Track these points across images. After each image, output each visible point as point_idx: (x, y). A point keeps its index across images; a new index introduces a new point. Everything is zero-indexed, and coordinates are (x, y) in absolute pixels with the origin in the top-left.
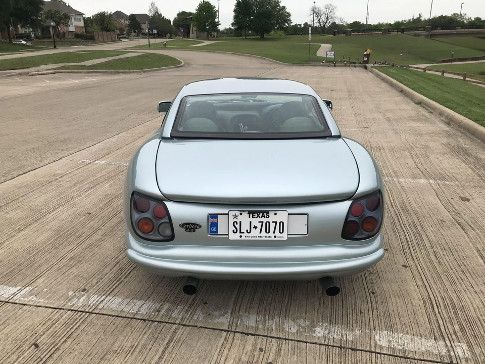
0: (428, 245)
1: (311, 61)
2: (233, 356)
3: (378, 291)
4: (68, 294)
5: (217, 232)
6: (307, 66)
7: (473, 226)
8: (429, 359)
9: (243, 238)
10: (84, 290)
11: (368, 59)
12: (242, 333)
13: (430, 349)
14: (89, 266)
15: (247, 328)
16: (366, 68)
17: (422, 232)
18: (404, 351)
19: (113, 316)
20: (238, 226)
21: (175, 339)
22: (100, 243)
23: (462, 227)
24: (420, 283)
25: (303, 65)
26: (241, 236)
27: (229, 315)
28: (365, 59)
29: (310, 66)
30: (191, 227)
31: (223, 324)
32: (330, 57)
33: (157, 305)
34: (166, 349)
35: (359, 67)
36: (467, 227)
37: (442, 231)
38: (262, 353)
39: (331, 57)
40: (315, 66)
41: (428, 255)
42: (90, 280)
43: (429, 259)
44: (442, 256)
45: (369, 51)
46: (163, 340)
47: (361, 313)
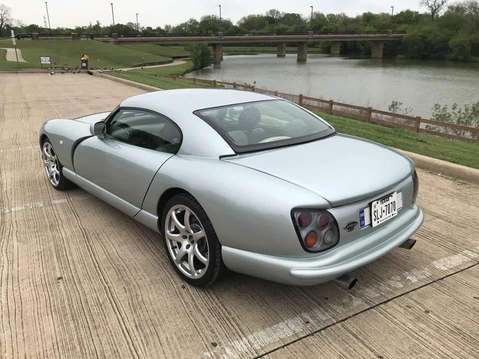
1: (22, 68)
2: (404, 320)
4: (207, 357)
5: (364, 224)
6: (23, 73)
8: (470, 265)
9: (380, 223)
10: (214, 345)
11: (87, 65)
12: (382, 304)
13: (462, 260)
14: (174, 324)
15: (377, 298)
16: (91, 74)
18: (457, 267)
19: (283, 347)
20: (376, 214)
21: (355, 333)
22: (140, 299)
25: (17, 73)
26: (378, 222)
27: (353, 297)
28: (84, 65)
29: (25, 73)
30: (351, 226)
31: (362, 305)
32: (45, 63)
33: (298, 320)
34: (362, 342)
35: (83, 72)
38: (412, 308)
39: (47, 63)
40: (32, 73)
42: (201, 334)
45: (86, 57)
46: (349, 338)
47: (408, 257)
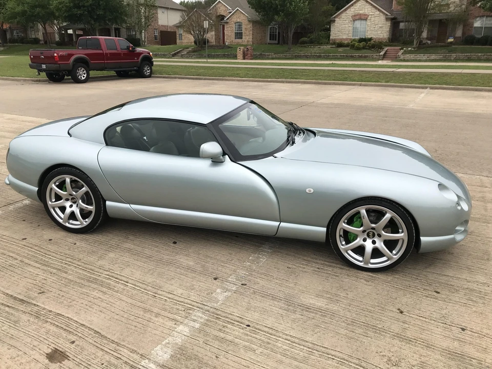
0: (27, 261)
3: (23, 222)
7: (7, 309)
17: (45, 268)
23: (15, 298)
24: (4, 237)
36: (11, 302)
37: (30, 281)
41: (18, 254)
43: (14, 252)
44: (7, 260)
